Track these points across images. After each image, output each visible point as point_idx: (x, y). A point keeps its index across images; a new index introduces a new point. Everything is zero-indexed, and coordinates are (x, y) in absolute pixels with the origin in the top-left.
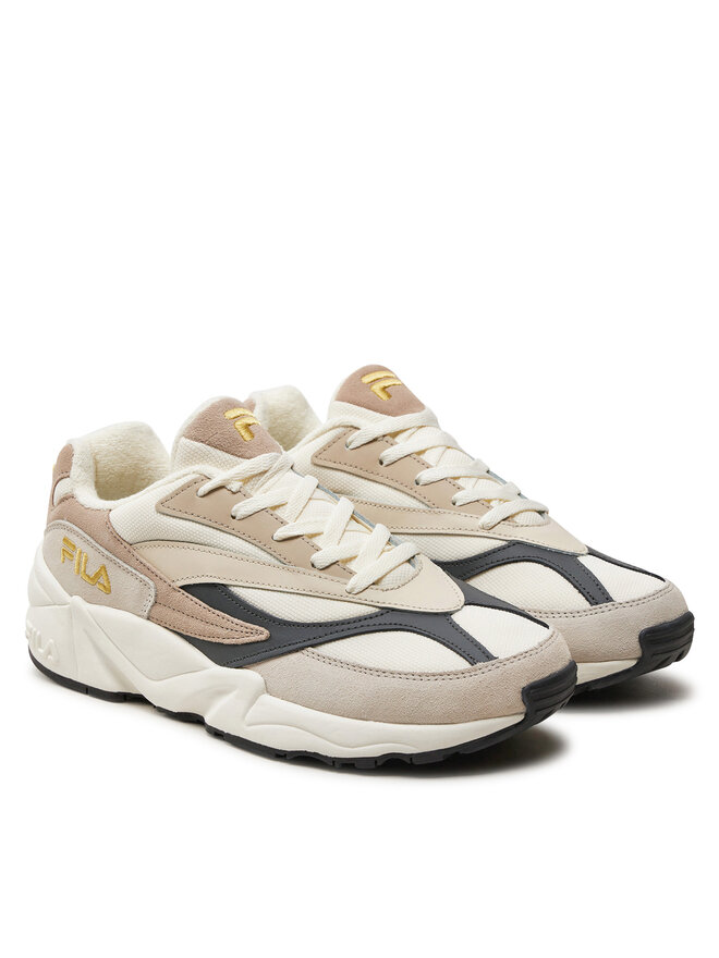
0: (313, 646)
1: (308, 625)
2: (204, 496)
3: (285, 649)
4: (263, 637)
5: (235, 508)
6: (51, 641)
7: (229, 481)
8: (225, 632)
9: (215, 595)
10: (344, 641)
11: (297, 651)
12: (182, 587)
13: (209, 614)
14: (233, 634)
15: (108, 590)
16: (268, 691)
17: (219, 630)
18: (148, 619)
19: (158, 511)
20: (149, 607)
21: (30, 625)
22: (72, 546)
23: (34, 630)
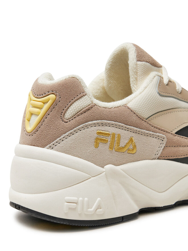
12: (176, 133)
15: (134, 151)
18: (158, 159)
19: (160, 95)
20: (161, 151)
21: (74, 198)
22: (106, 134)
23: (81, 199)
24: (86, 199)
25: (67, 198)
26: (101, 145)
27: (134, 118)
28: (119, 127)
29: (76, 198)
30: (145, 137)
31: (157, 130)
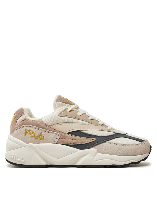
0: (108, 141)
1: (105, 136)
2: (69, 112)
3: (102, 142)
4: (95, 140)
5: (78, 114)
6: (23, 156)
7: (73, 109)
8: (83, 141)
9: (78, 133)
10: (113, 139)
11: (104, 142)
12: (68, 133)
13: (78, 138)
14: (85, 141)
15: (43, 139)
16: (98, 152)
17: (82, 141)
18: (56, 143)
19: (59, 116)
20: (58, 140)
21: (13, 154)
22: (29, 130)
23: (15, 155)
24: (17, 155)
25: (11, 154)
26: (27, 135)
27: (43, 125)
28: (35, 128)
29: (14, 154)
30: (49, 133)
31: (56, 131)
